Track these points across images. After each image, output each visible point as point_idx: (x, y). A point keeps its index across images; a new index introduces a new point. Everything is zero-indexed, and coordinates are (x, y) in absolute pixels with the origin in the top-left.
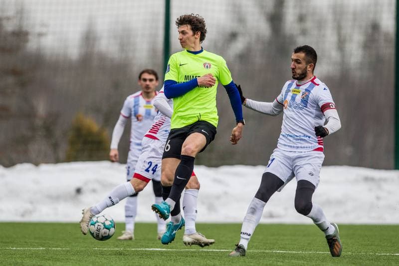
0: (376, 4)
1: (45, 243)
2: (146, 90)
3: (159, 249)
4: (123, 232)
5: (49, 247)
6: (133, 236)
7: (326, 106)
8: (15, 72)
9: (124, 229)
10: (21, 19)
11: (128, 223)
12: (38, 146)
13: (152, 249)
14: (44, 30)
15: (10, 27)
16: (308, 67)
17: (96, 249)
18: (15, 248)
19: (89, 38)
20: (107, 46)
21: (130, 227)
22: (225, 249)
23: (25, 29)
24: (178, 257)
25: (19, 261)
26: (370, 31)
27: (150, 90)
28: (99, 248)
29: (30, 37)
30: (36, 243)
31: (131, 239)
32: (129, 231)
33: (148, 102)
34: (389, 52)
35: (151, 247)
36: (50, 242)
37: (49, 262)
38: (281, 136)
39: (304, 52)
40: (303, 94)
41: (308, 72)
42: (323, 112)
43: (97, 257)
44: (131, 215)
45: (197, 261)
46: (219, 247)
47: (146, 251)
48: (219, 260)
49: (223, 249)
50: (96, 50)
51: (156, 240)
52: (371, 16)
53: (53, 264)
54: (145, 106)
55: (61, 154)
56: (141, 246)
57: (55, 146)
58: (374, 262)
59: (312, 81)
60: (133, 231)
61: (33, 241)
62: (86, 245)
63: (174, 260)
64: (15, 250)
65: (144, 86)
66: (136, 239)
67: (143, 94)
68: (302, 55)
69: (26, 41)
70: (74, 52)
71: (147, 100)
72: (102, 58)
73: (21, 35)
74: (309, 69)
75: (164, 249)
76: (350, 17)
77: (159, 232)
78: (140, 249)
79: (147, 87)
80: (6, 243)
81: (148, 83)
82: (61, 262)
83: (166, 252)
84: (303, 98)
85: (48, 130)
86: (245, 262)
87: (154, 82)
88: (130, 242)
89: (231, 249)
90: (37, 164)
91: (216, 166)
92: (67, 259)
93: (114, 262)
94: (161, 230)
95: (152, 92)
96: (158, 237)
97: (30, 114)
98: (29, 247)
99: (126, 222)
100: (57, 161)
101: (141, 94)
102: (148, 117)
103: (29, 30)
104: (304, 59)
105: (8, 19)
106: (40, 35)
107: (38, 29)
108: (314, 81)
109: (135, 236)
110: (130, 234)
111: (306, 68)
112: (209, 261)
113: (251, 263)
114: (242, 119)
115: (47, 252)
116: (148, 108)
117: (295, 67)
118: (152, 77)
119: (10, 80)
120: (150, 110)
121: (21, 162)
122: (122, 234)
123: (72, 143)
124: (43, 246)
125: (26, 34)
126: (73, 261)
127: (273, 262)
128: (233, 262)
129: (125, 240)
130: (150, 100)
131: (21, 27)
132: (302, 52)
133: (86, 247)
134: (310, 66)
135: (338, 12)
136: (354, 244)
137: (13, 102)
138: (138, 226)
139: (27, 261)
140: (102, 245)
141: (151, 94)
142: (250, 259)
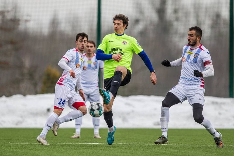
0: (219, 3)
1: (29, 140)
2: (88, 52)
3: (95, 143)
4: (74, 133)
5: (32, 142)
6: (80, 136)
7: (207, 63)
8: (12, 43)
9: (75, 132)
10: (15, 12)
11: (77, 128)
12: (25, 84)
13: (90, 143)
14: (28, 18)
15: (9, 16)
16: (197, 38)
17: (59, 143)
18: (12, 143)
19: (54, 23)
20: (65, 27)
21: (78, 131)
22: (133, 143)
23: (17, 18)
24: (105, 148)
25: (15, 150)
26: (215, 18)
27: (91, 53)
28: (61, 143)
29: (21, 22)
30: (25, 140)
31: (78, 137)
32: (78, 133)
33: (90, 59)
34: (225, 30)
35: (90, 142)
36: (33, 140)
37: (32, 151)
38: (181, 78)
39: (195, 30)
40: (194, 55)
41: (197, 41)
42: (205, 66)
43: (59, 148)
44: (79, 124)
45: (117, 150)
46: (129, 142)
47: (87, 144)
48: (129, 150)
49: (131, 143)
50: (58, 29)
51: (93, 138)
52: (216, 10)
53: (34, 152)
54: (87, 62)
55: (39, 89)
56: (84, 141)
57: (35, 85)
58: (217, 150)
59: (200, 47)
60: (80, 133)
61: (22, 139)
62: (53, 141)
63: (103, 150)
64: (13, 144)
65: (87, 50)
66: (81, 138)
67: (87, 55)
68: (194, 32)
69: (19, 24)
70: (46, 30)
71: (89, 58)
72: (62, 34)
73: (15, 21)
74: (198, 40)
75: (97, 143)
76: (204, 10)
77: (94, 133)
78: (83, 143)
79: (89, 51)
80: (7, 140)
81: (90, 48)
82: (39, 151)
83: (99, 145)
84: (195, 57)
85: (31, 75)
86: (144, 151)
87: (93, 48)
88: (78, 139)
89: (136, 143)
90: (25, 95)
91: (127, 96)
92: (42, 149)
93: (69, 151)
94: (96, 133)
95: (92, 53)
96: (94, 136)
97: (21, 66)
98: (20, 142)
99: (76, 128)
100: (36, 93)
101: (85, 55)
102: (89, 68)
103: (20, 18)
104: (195, 34)
105: (8, 12)
106: (26, 21)
107: (25, 18)
108: (201, 47)
109: (81, 136)
110: (78, 135)
111: (196, 39)
112: (123, 150)
113: (147, 151)
114: (153, 70)
115: (31, 145)
116: (90, 63)
117: (190, 38)
118: (92, 45)
119: (10, 47)
120: (91, 64)
121: (16, 94)
122: (73, 135)
123: (45, 83)
124: (28, 142)
125: (19, 20)
126: (45, 150)
127: (160, 151)
128: (137, 151)
129: (75, 138)
130: (91, 58)
131: (15, 16)
132: (194, 30)
133: (53, 142)
134: (198, 38)
135: (197, 7)
136: (206, 140)
137: (11, 60)
138: (83, 130)
139: (20, 151)
140: (62, 141)
141: (91, 55)
142: (147, 149)
